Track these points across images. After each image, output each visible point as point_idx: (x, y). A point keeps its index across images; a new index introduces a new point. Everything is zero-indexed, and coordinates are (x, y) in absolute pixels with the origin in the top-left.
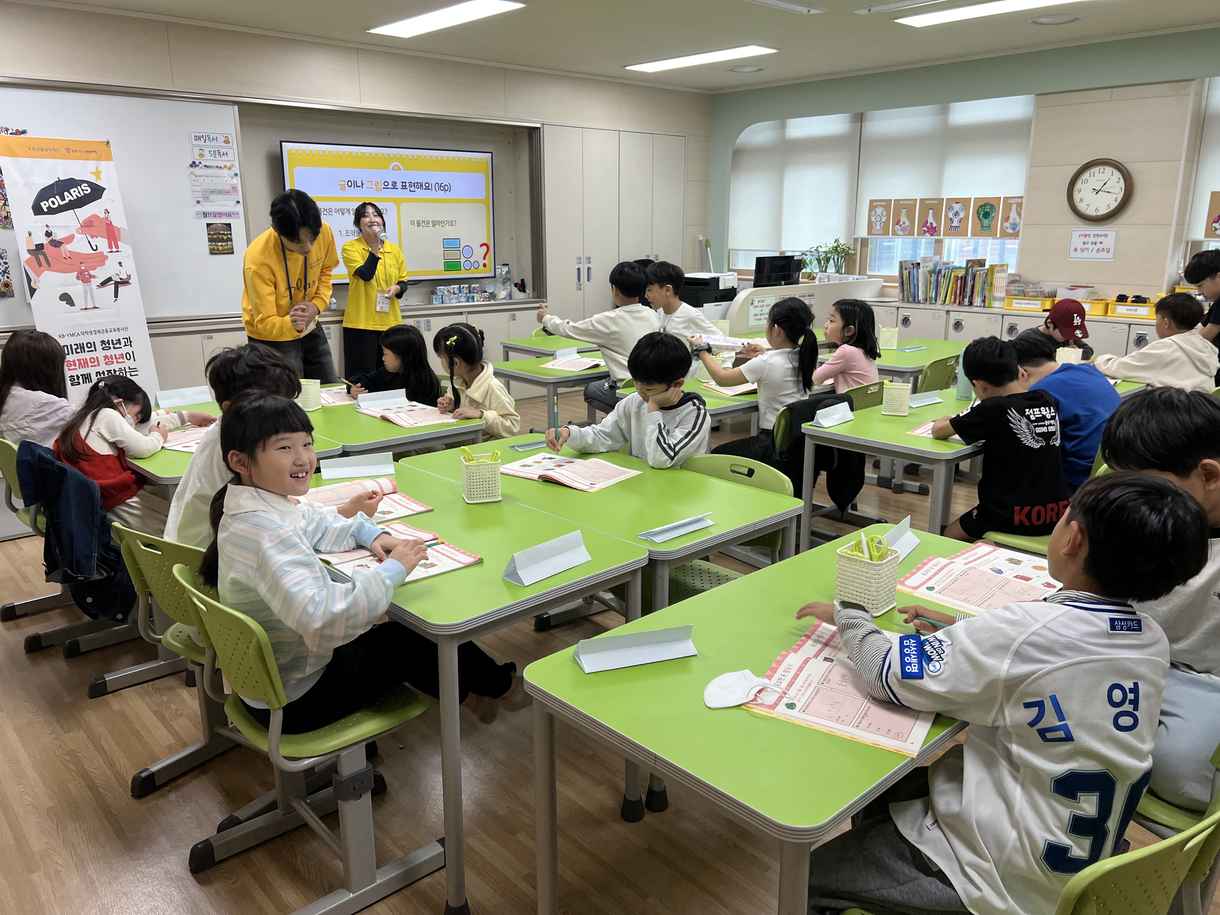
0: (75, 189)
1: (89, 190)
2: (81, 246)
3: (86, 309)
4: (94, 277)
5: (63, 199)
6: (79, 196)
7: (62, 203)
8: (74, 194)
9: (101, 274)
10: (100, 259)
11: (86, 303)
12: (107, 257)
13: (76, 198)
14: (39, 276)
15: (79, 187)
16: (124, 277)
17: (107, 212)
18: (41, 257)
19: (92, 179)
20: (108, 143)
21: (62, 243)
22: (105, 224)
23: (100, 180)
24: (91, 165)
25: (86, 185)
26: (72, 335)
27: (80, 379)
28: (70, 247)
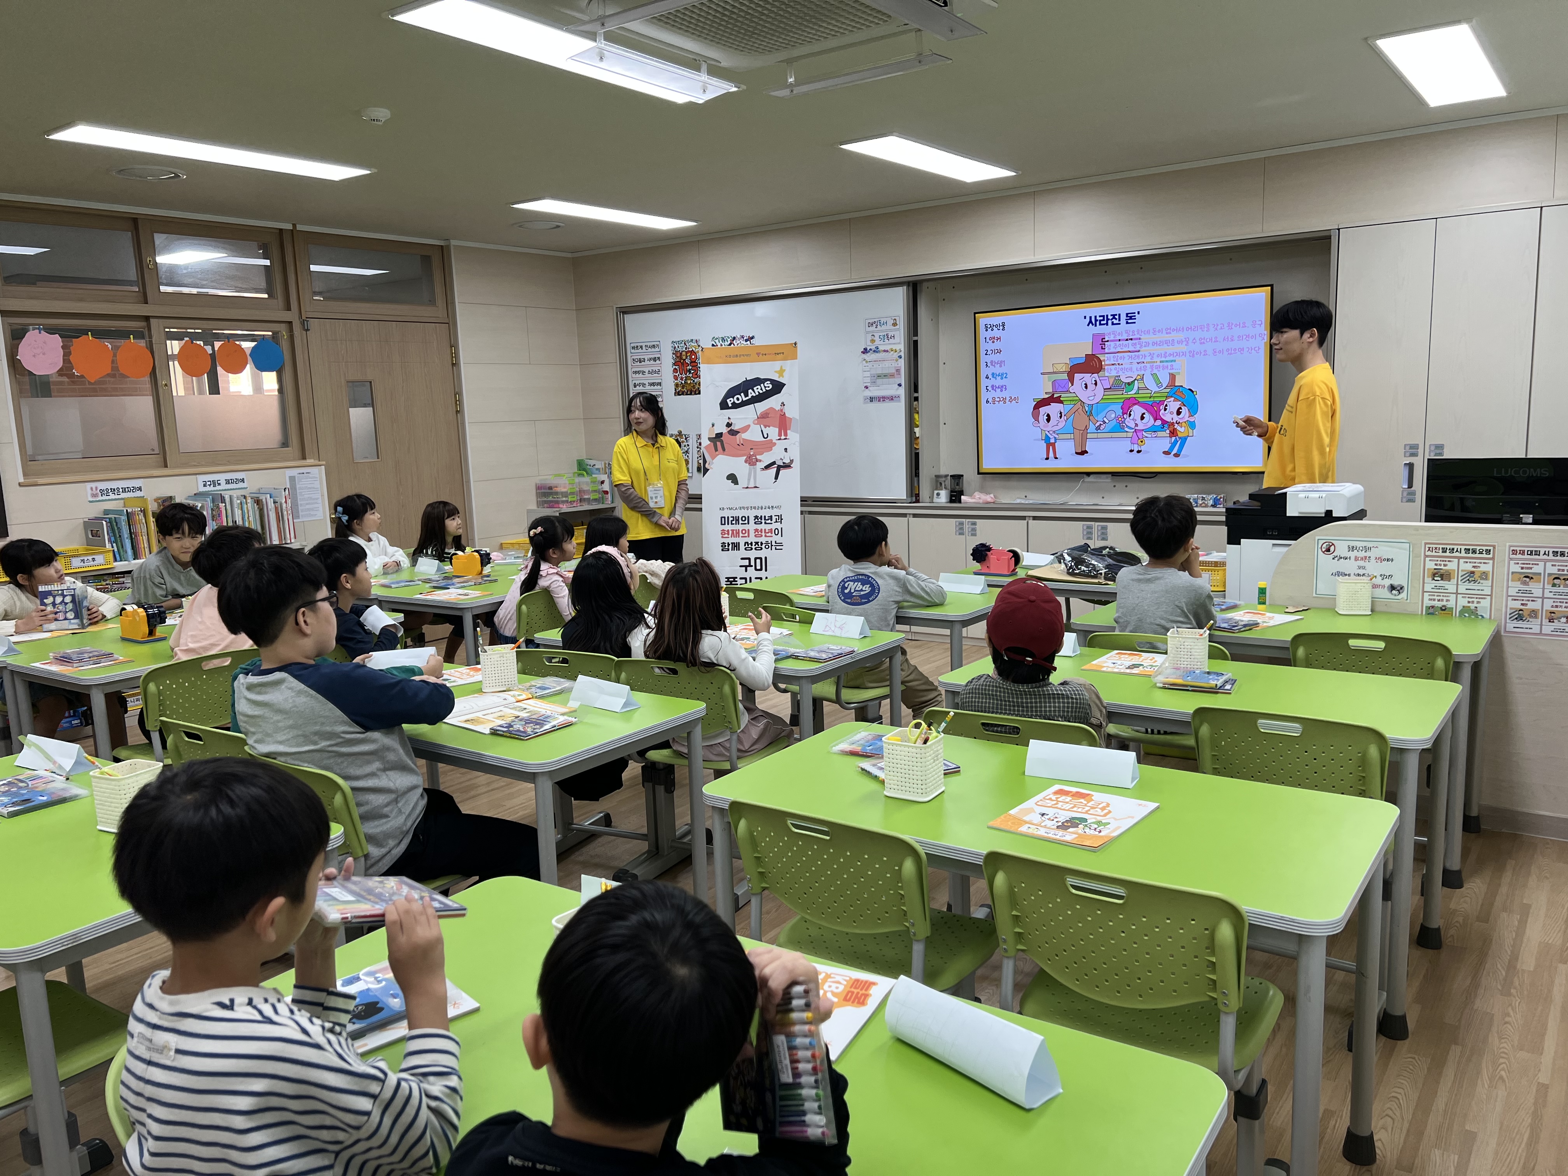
0: (759, 387)
1: (771, 386)
2: (754, 435)
3: (747, 488)
4: (760, 461)
5: (747, 395)
6: (761, 392)
7: (745, 399)
8: (758, 390)
10: (768, 445)
11: (749, 484)
12: (775, 444)
13: (757, 394)
14: (713, 459)
16: (787, 461)
17: (784, 404)
18: (719, 444)
19: (776, 377)
20: (795, 344)
21: (739, 432)
22: (779, 415)
23: (783, 377)
24: (777, 365)
25: (769, 382)
26: (731, 509)
27: (730, 546)
28: (745, 436)
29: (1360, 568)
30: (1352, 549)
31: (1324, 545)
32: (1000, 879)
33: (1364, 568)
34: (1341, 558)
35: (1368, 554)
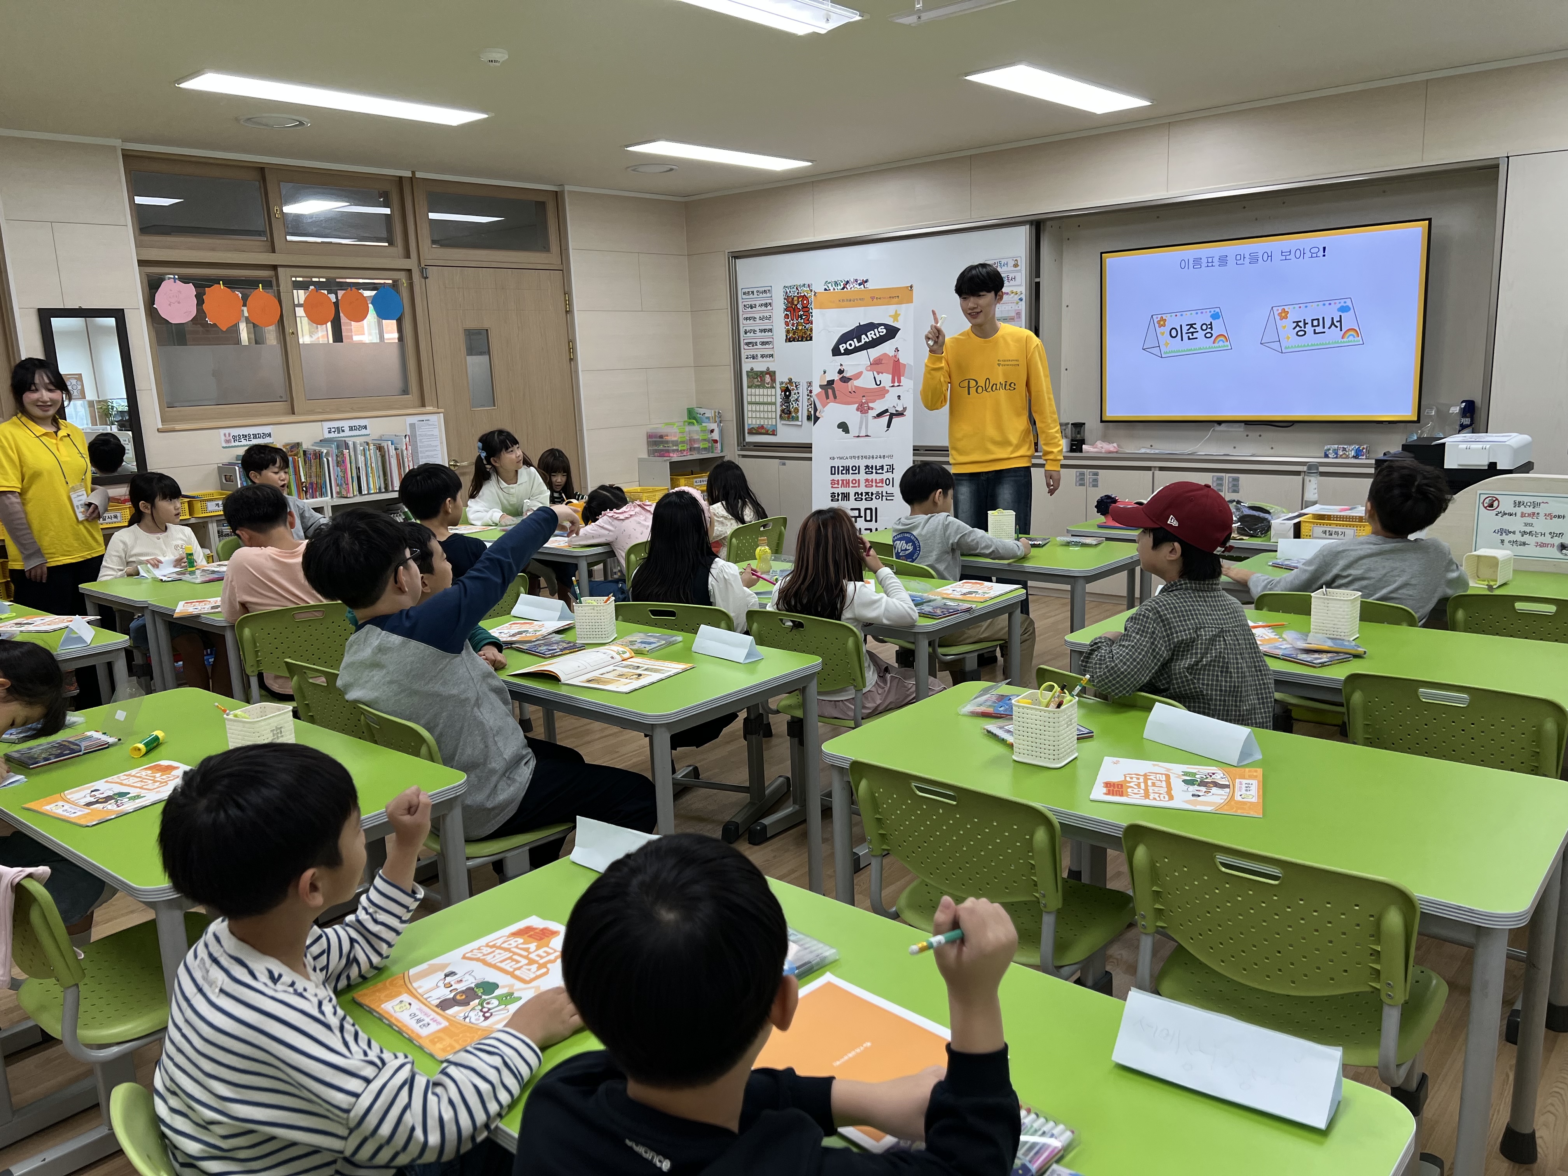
0: (872, 332)
1: (885, 331)
2: (866, 382)
3: (858, 436)
4: (872, 409)
5: (860, 341)
6: (875, 337)
7: (858, 345)
8: (871, 336)
9: (878, 406)
10: (880, 392)
11: (860, 432)
13: (871, 339)
15: (876, 330)
16: (900, 409)
17: (897, 350)
18: (830, 391)
19: (890, 322)
20: (911, 287)
21: (851, 379)
22: (892, 361)
23: (898, 321)
24: (892, 309)
25: (883, 327)
26: (841, 458)
27: (840, 496)
28: (856, 383)
29: (1526, 525)
30: (1518, 504)
31: (1487, 500)
32: (1141, 853)
33: (1531, 525)
34: (1505, 514)
35: (1536, 510)
